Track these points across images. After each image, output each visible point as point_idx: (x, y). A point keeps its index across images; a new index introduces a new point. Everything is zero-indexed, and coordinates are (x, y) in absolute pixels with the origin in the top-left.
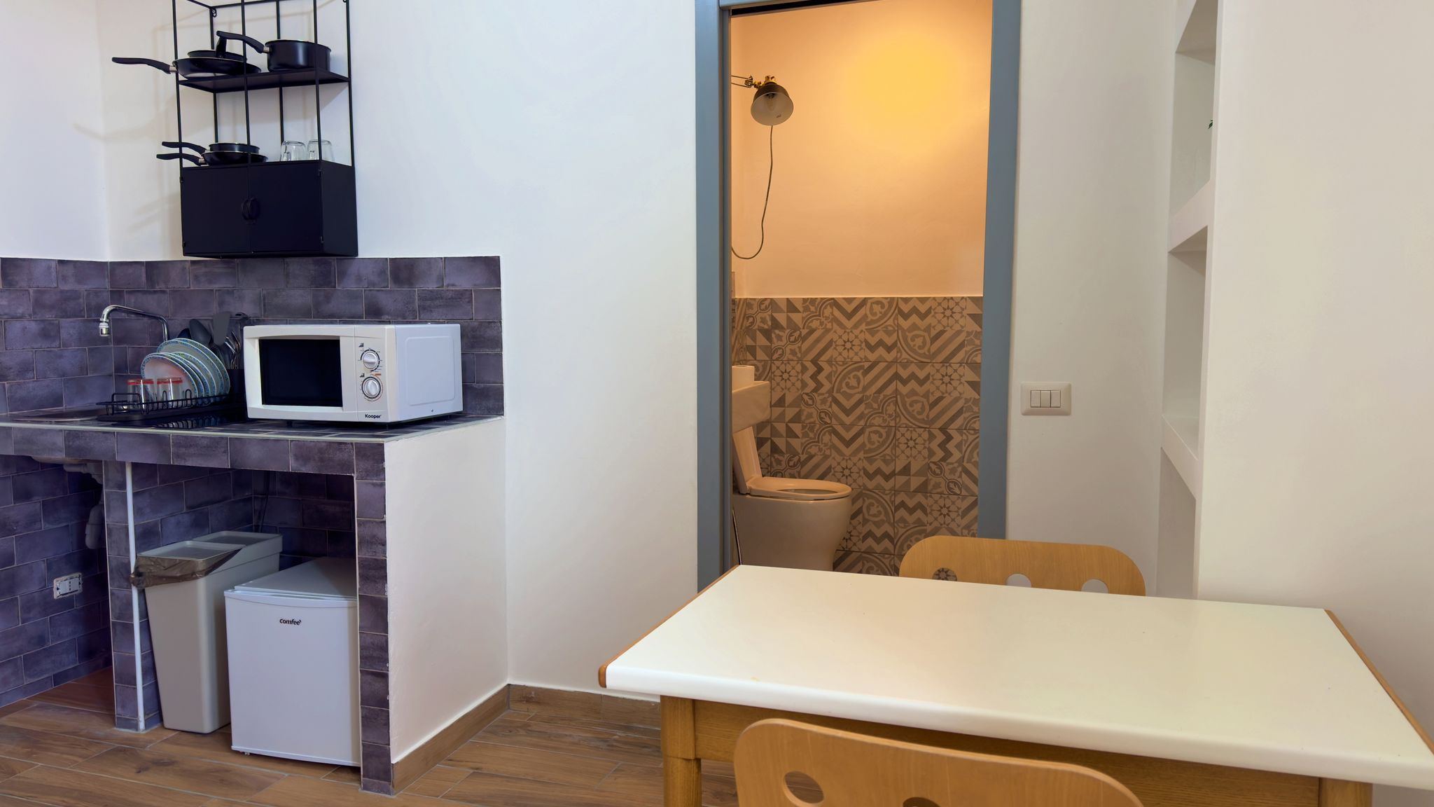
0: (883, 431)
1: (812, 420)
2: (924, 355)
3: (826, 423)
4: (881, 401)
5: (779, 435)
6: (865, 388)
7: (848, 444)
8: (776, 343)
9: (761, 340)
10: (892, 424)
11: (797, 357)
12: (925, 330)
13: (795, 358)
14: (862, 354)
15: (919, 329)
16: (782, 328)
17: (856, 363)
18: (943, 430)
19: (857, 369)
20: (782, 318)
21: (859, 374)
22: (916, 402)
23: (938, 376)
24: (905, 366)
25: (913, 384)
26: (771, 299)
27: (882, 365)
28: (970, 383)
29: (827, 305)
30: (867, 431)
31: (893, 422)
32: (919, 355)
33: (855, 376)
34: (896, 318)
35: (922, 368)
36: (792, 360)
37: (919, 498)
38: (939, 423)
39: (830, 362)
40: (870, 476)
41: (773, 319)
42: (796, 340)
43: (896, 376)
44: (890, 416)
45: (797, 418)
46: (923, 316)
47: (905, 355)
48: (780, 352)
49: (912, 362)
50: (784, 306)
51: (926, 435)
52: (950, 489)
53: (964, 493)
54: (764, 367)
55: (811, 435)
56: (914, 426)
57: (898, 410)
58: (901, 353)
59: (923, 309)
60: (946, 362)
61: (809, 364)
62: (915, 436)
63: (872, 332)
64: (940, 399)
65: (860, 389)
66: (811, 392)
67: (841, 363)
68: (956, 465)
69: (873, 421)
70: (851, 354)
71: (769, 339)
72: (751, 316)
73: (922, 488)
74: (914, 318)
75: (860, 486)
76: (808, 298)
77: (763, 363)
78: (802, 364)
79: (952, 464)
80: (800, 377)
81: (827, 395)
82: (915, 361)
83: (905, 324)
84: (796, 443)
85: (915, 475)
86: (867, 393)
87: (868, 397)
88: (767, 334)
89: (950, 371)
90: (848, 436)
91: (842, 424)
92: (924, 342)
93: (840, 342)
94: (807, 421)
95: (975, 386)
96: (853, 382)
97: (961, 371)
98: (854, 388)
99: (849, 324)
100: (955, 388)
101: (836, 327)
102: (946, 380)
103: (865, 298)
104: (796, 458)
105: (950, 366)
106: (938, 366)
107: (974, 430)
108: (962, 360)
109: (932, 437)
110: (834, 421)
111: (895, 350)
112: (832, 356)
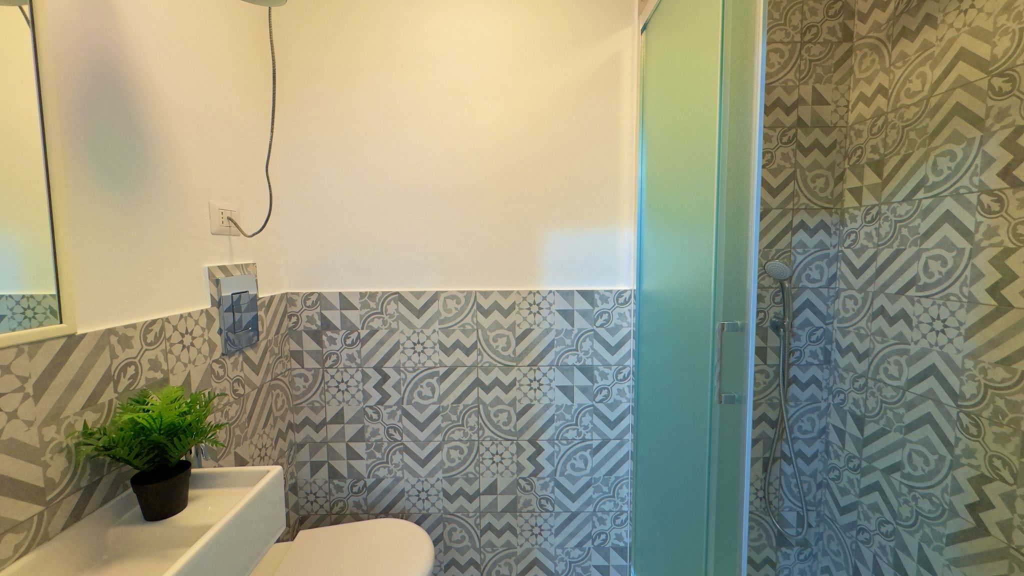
0: (464, 447)
1: (378, 438)
2: (508, 358)
3: (396, 440)
4: (461, 412)
5: (337, 457)
6: (442, 398)
7: (423, 463)
8: (329, 347)
9: (310, 344)
10: (475, 437)
11: (356, 364)
12: (508, 329)
13: (354, 365)
14: (436, 358)
15: (501, 327)
16: (334, 329)
17: (430, 368)
18: (533, 441)
19: (431, 376)
20: (334, 317)
21: (434, 381)
22: (502, 411)
23: (526, 381)
24: (487, 371)
25: (497, 392)
26: (320, 294)
27: (460, 371)
28: (563, 389)
29: (390, 301)
30: (446, 447)
31: (476, 435)
32: (504, 358)
33: (428, 385)
34: (475, 316)
35: (507, 373)
36: (350, 367)
37: (508, 518)
38: (528, 435)
39: (397, 369)
40: (451, 498)
41: (323, 318)
42: (353, 344)
43: (478, 383)
44: (472, 428)
45: (359, 436)
46: (506, 313)
47: (486, 358)
48: (334, 358)
49: (495, 366)
50: (336, 302)
51: (513, 449)
52: (542, 506)
53: (557, 509)
54: (315, 376)
55: (379, 455)
56: (500, 439)
57: (481, 421)
58: (482, 355)
59: (506, 304)
60: (534, 364)
61: (371, 372)
62: (501, 449)
63: (448, 332)
64: (528, 407)
65: (435, 399)
66: (375, 405)
67: (411, 369)
68: (548, 479)
69: (452, 436)
70: (423, 358)
71: (320, 343)
72: (294, 315)
73: (512, 508)
74: (496, 315)
75: (439, 510)
76: (366, 292)
77: (313, 372)
78: (363, 373)
79: (544, 478)
80: (361, 387)
81: (396, 407)
82: (499, 365)
83: (486, 322)
84: (360, 466)
85: (503, 493)
86: (444, 403)
87: (445, 408)
88: (316, 336)
89: (539, 375)
90: (423, 455)
91: (416, 440)
92: (508, 343)
93: (409, 344)
94: (373, 439)
95: (567, 391)
96: (427, 392)
97: (551, 375)
98: (428, 398)
99: (419, 323)
100: (545, 394)
101: (402, 326)
102: (535, 385)
103: (437, 292)
104: (361, 484)
105: (539, 369)
106: (525, 370)
107: (567, 439)
108: (552, 362)
109: (520, 450)
110: (405, 438)
111: (475, 353)
112: (399, 361)
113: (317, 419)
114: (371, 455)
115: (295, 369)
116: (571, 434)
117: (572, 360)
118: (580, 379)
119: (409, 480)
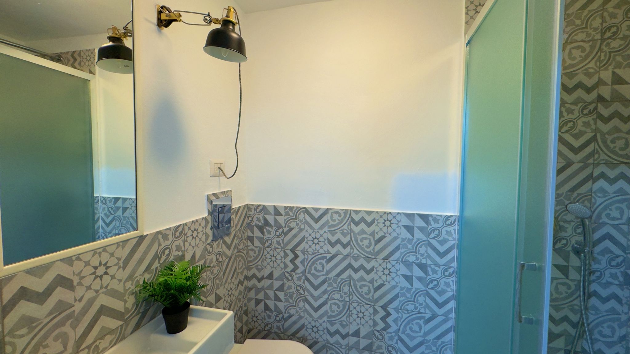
0: (341, 304)
1: (291, 291)
2: (370, 253)
3: (301, 294)
4: (339, 283)
5: (269, 299)
6: (328, 272)
8: (267, 236)
9: (257, 233)
10: (347, 299)
11: (281, 246)
12: (370, 235)
13: (279, 247)
14: (325, 248)
15: (366, 233)
16: (270, 226)
17: (322, 254)
18: (384, 308)
19: (323, 258)
20: (270, 219)
21: (324, 262)
22: (364, 285)
23: (380, 269)
24: (356, 259)
25: (362, 273)
26: (264, 206)
27: (339, 258)
28: (405, 276)
29: (301, 212)
30: (330, 302)
31: (348, 298)
32: (367, 252)
33: (321, 263)
34: (349, 225)
35: (368, 262)
36: (278, 248)
37: (366, 353)
38: (382, 302)
39: (303, 252)
40: (332, 335)
41: (265, 219)
42: (280, 235)
43: (350, 266)
44: (346, 294)
45: (281, 288)
46: (369, 225)
47: (356, 251)
48: (269, 242)
49: (361, 257)
50: (272, 211)
51: (371, 310)
52: (389, 351)
54: (259, 251)
55: (291, 301)
56: (363, 303)
57: (351, 290)
58: (353, 249)
59: (369, 219)
60: (386, 258)
61: (289, 252)
62: (363, 310)
63: (333, 233)
64: (382, 285)
65: (324, 273)
66: (290, 272)
67: (311, 253)
68: (394, 334)
69: (333, 296)
70: (318, 247)
71: (263, 233)
72: (250, 216)
73: (369, 348)
74: (363, 226)
75: (324, 340)
76: (288, 207)
77: (258, 248)
78: (285, 252)
79: (391, 333)
80: (283, 260)
81: (302, 274)
82: (364, 256)
83: (356, 229)
84: (281, 305)
85: (364, 337)
86: (329, 276)
87: (329, 279)
88: (261, 229)
89: (389, 266)
90: (316, 305)
91: (312, 296)
92: (370, 243)
93: (310, 238)
94: (288, 291)
95: (408, 278)
96: (319, 267)
97: (397, 266)
98: (320, 271)
99: (316, 226)
100: (393, 279)
101: (307, 227)
102: (387, 272)
103: (327, 209)
104: (281, 316)
105: (389, 262)
106: (380, 261)
107: (407, 310)
108: (398, 258)
109: (376, 312)
110: (306, 293)
111: (349, 247)
112: (304, 248)
113: (259, 275)
114: (287, 300)
115: (249, 246)
116: (411, 307)
117: (412, 259)
118: (417, 272)
119: (308, 319)
